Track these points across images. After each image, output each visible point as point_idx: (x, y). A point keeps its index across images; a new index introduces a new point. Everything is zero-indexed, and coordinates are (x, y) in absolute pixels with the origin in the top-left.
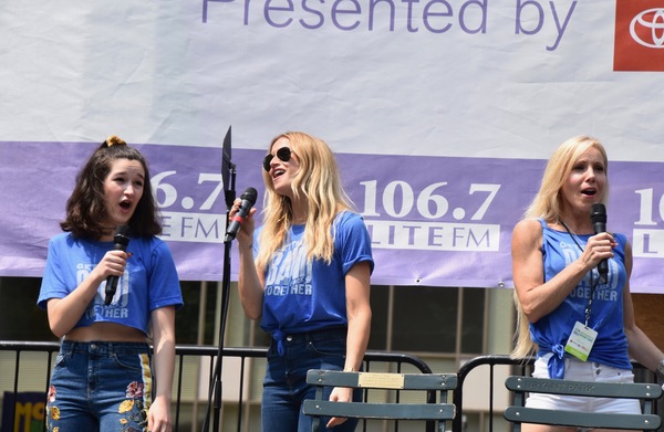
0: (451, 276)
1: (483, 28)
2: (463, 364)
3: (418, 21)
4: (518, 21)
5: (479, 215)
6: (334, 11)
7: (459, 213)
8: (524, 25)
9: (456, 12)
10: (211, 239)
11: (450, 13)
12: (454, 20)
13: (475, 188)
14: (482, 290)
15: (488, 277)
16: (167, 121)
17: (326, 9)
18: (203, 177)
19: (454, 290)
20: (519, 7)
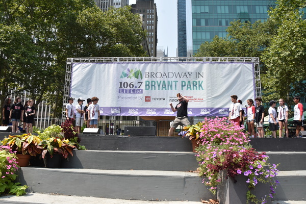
1: (137, 99)
3: (132, 99)
6: (127, 98)
9: (135, 98)
10: (119, 113)
13: (136, 109)
14: (137, 116)
16: (116, 105)
18: (119, 109)
19: (135, 116)
20: (139, 98)
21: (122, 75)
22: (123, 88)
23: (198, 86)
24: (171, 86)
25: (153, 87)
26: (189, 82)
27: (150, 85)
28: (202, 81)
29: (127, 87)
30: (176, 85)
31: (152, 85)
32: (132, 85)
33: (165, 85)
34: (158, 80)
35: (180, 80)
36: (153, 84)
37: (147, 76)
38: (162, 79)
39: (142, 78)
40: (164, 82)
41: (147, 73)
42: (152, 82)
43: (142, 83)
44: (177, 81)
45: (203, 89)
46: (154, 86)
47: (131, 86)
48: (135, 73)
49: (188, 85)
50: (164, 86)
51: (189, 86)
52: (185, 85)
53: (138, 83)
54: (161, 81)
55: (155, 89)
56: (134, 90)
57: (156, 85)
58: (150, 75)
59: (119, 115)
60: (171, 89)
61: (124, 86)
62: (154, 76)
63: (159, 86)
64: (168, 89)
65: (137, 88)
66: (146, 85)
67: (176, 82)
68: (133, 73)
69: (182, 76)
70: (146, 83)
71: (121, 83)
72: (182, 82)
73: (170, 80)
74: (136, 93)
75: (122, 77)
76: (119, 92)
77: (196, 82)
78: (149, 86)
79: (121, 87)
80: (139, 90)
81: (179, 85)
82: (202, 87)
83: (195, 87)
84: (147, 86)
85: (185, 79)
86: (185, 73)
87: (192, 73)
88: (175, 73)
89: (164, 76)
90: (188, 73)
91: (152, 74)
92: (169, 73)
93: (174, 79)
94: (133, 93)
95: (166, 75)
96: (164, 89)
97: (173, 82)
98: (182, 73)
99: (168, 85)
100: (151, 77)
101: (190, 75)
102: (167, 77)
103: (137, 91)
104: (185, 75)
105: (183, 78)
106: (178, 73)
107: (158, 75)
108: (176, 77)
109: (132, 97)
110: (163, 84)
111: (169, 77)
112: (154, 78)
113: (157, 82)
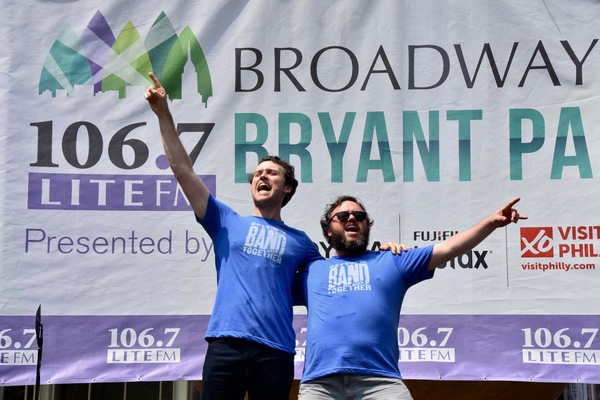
0: (156, 376)
1: (170, 251)
3: (137, 248)
4: (187, 248)
5: (170, 344)
6: (94, 245)
7: (160, 343)
8: (190, 249)
9: (156, 243)
10: (30, 363)
11: (153, 244)
12: (155, 247)
13: (167, 330)
14: (172, 382)
15: (175, 375)
16: (7, 303)
17: (90, 243)
18: (26, 331)
19: (157, 383)
20: (187, 241)
21: (56, 71)
22: (63, 167)
24: (431, 151)
25: (295, 160)
27: (271, 145)
29: (94, 158)
30: (465, 145)
31: (286, 149)
32: (135, 144)
33: (384, 146)
34: (336, 106)
35: (495, 104)
36: (295, 137)
37: (248, 80)
38: (360, 103)
39: (206, 92)
40: (376, 120)
41: (248, 59)
42: (285, 120)
43: (208, 128)
44: (478, 115)
46: (302, 149)
47: (128, 153)
48: (156, 55)
49: (561, 141)
50: (375, 154)
51: (570, 150)
52: (538, 142)
53: (183, 128)
54: (350, 118)
55: (307, 177)
56: (155, 178)
57: (319, 148)
58: (268, 68)
59: (26, 379)
60: (433, 174)
61: (71, 156)
62: (303, 74)
63: (337, 149)
64: (408, 176)
66: (241, 149)
67: (465, 118)
68: (139, 50)
69: (515, 75)
70: (240, 132)
71: (45, 129)
72: (517, 116)
73: (420, 103)
74: (167, 205)
75: (48, 84)
76: (34, 201)
79: (44, 158)
81: (489, 140)
84: (252, 158)
85: (538, 95)
86: (540, 47)
87: (595, 41)
88: (458, 48)
89: (372, 74)
90: (565, 44)
91: (288, 59)
92: (412, 49)
93: (454, 95)
94: (141, 204)
95: (389, 70)
96: (376, 175)
97: (443, 118)
98: (516, 45)
99: (407, 146)
100: (277, 88)
101: (579, 65)
102: (396, 86)
103: (169, 192)
104: (539, 61)
105: (521, 85)
106: (487, 48)
107: (333, 68)
108: (470, 84)
109: (133, 238)
110: (367, 140)
111: (411, 86)
112: (301, 89)
113: (325, 119)
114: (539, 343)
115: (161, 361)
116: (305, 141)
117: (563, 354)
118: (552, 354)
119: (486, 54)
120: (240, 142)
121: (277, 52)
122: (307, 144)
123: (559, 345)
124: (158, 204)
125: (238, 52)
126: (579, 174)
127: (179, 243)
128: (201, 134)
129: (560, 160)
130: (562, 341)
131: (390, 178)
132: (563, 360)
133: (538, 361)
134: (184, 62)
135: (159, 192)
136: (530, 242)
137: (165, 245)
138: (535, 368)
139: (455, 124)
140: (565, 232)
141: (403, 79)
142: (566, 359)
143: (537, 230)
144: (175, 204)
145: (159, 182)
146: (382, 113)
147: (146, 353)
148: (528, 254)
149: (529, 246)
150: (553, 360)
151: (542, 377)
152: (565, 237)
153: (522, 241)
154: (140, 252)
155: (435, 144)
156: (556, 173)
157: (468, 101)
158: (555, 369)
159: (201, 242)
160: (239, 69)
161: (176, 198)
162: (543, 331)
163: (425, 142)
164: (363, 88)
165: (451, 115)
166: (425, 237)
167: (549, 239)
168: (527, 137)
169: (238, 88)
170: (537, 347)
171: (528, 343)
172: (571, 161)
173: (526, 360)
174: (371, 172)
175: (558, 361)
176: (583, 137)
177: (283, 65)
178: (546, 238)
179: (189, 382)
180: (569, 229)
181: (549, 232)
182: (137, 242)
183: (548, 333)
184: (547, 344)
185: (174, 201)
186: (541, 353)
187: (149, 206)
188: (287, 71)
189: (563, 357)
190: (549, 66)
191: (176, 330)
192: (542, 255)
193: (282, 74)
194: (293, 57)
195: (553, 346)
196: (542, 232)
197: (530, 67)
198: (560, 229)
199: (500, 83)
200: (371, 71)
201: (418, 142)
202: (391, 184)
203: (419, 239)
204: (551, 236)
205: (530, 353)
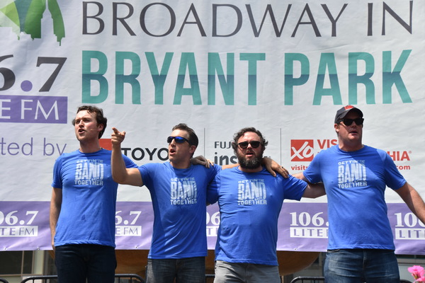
0: (19, 247)
1: (31, 153)
2: (24, 278)
3: (5, 151)
4: (44, 151)
5: (30, 222)
7: (22, 222)
8: (47, 152)
9: (21, 147)
11: (18, 148)
12: (20, 150)
13: (28, 213)
14: (32, 251)
15: (33, 246)
19: (21, 252)
20: (45, 146)
23: (377, 79)
24: (228, 83)
25: (128, 87)
26: (328, 58)
27: (110, 76)
28: (406, 54)
30: (252, 79)
31: (121, 79)
32: (5, 72)
33: (194, 78)
34: (159, 47)
35: (274, 49)
36: (128, 70)
37: (93, 25)
38: (177, 45)
39: (60, 33)
40: (188, 58)
41: (93, 9)
42: (120, 57)
43: (61, 61)
44: (262, 57)
45: (407, 99)
46: (133, 79)
48: (21, 4)
49: (321, 78)
50: (187, 84)
51: (327, 84)
52: (304, 78)
53: (42, 60)
54: (169, 57)
55: (137, 100)
56: (20, 98)
57: (146, 79)
58: (107, 17)
60: (229, 99)
62: (134, 23)
63: (159, 80)
64: (211, 100)
65: (35, 92)
66: (87, 77)
67: (253, 59)
69: (289, 28)
70: (86, 65)
72: (290, 58)
73: (221, 47)
74: (29, 118)
77: (369, 59)
78: (104, 83)
80: (47, 102)
81: (271, 76)
82: (402, 88)
83: (361, 87)
84: (95, 85)
85: (304, 43)
86: (307, 8)
87: (345, 5)
88: (248, 7)
89: (186, 25)
90: (325, 7)
91: (123, 12)
92: (215, 7)
93: (245, 42)
94: (9, 117)
95: (198, 22)
96: (187, 99)
97: (237, 59)
98: (290, 6)
99: (211, 78)
100: (115, 33)
101: (334, 22)
102: (203, 34)
103: (31, 109)
104: (306, 18)
105: (293, 35)
106: (269, 8)
107: (157, 18)
108: (257, 34)
109: (2, 143)
110: (182, 73)
111: (214, 34)
112: (132, 34)
113: (150, 57)
114: (302, 223)
115: (22, 235)
116: (135, 73)
117: (318, 230)
118: (311, 230)
119: (268, 12)
120: (86, 72)
121: (115, 5)
122: (137, 76)
123: (316, 225)
124: (23, 117)
125: (85, 5)
126: (332, 102)
127: (38, 147)
128: (56, 65)
129: (320, 92)
130: (318, 222)
131: (198, 102)
132: (318, 235)
133: (301, 236)
134: (43, 10)
135: (23, 109)
136: (297, 150)
137: (27, 149)
138: (298, 241)
139: (246, 63)
140: (322, 143)
141: (208, 29)
142: (320, 234)
143: (303, 141)
144: (36, 118)
145: (23, 101)
146: (193, 53)
147: (11, 229)
148: (296, 159)
149: (297, 153)
150: (311, 235)
151: (303, 248)
152: (322, 147)
153: (292, 150)
154: (7, 154)
155: (231, 77)
156: (317, 101)
157: (255, 46)
158: (313, 241)
159: (55, 146)
160: (85, 17)
161: (37, 113)
162: (305, 214)
163: (224, 76)
164: (179, 35)
165: (243, 56)
166: (223, 146)
167: (311, 148)
168: (297, 74)
169: (85, 32)
170: (300, 226)
171: (294, 223)
172: (327, 92)
173: (292, 235)
174: (184, 97)
175: (315, 236)
176: (336, 75)
177: (119, 16)
178: (309, 147)
179: (45, 251)
180: (325, 141)
181: (311, 143)
182: (5, 146)
183: (308, 216)
184: (308, 223)
185: (35, 115)
186: (303, 230)
187: (16, 119)
188: (122, 20)
189: (318, 233)
190: (313, 22)
191: (35, 213)
192: (305, 160)
193: (119, 22)
194: (127, 10)
195: (311, 225)
196: (306, 143)
197: (299, 23)
198: (319, 141)
199: (278, 34)
200: (185, 22)
201: (219, 76)
202: (199, 106)
203: (218, 147)
204: (312, 146)
205: (295, 230)
